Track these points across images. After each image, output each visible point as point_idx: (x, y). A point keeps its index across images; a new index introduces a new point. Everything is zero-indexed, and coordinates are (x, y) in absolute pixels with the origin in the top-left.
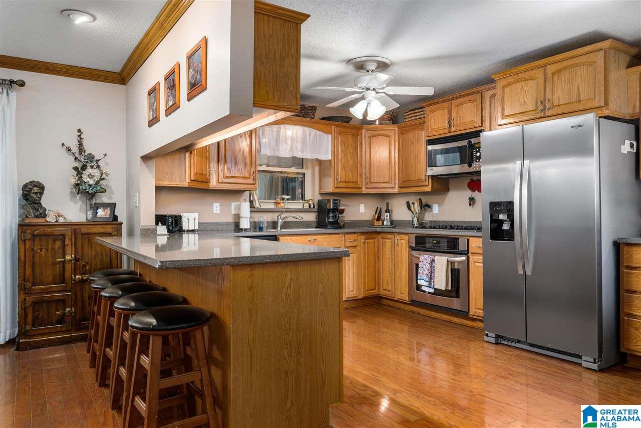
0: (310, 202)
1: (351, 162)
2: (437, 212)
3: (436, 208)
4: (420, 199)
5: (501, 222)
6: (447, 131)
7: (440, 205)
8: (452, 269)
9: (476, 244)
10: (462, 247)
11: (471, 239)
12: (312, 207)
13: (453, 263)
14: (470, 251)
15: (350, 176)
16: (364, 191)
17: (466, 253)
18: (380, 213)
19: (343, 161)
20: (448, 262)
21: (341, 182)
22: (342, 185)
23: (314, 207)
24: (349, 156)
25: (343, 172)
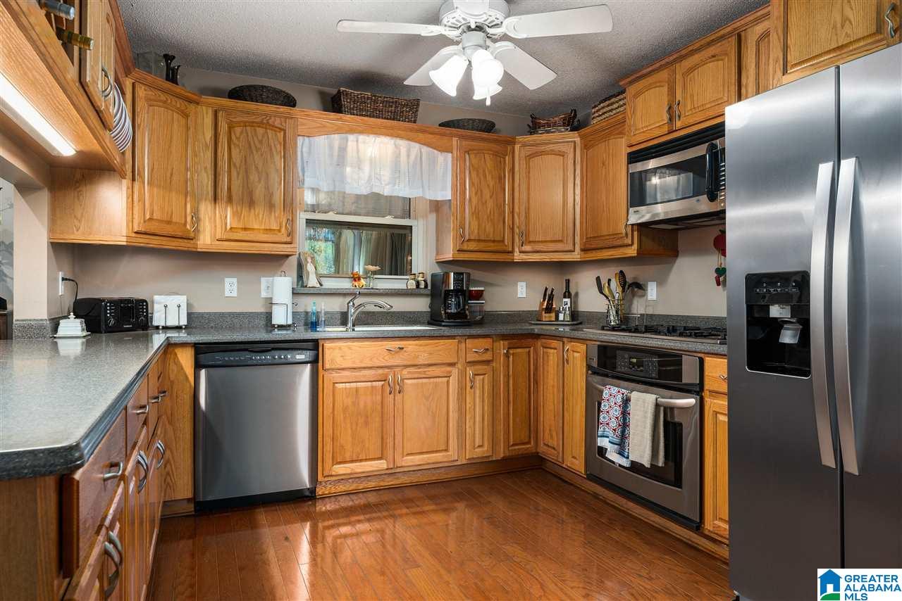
0: (420, 279)
1: (490, 204)
2: (655, 298)
3: (652, 291)
4: (621, 272)
5: (778, 325)
6: (665, 129)
7: (661, 282)
8: (666, 423)
9: (717, 370)
10: (689, 376)
11: (709, 361)
12: (422, 286)
13: (669, 410)
14: (707, 387)
15: (489, 228)
16: (518, 257)
17: (697, 389)
18: (551, 297)
19: (475, 201)
20: (657, 406)
21: (469, 240)
22: (472, 246)
23: (426, 286)
24: (487, 194)
25: (475, 224)
